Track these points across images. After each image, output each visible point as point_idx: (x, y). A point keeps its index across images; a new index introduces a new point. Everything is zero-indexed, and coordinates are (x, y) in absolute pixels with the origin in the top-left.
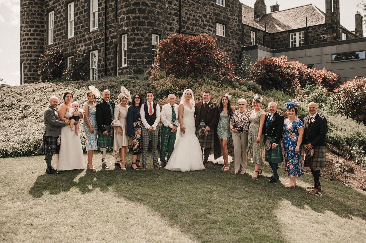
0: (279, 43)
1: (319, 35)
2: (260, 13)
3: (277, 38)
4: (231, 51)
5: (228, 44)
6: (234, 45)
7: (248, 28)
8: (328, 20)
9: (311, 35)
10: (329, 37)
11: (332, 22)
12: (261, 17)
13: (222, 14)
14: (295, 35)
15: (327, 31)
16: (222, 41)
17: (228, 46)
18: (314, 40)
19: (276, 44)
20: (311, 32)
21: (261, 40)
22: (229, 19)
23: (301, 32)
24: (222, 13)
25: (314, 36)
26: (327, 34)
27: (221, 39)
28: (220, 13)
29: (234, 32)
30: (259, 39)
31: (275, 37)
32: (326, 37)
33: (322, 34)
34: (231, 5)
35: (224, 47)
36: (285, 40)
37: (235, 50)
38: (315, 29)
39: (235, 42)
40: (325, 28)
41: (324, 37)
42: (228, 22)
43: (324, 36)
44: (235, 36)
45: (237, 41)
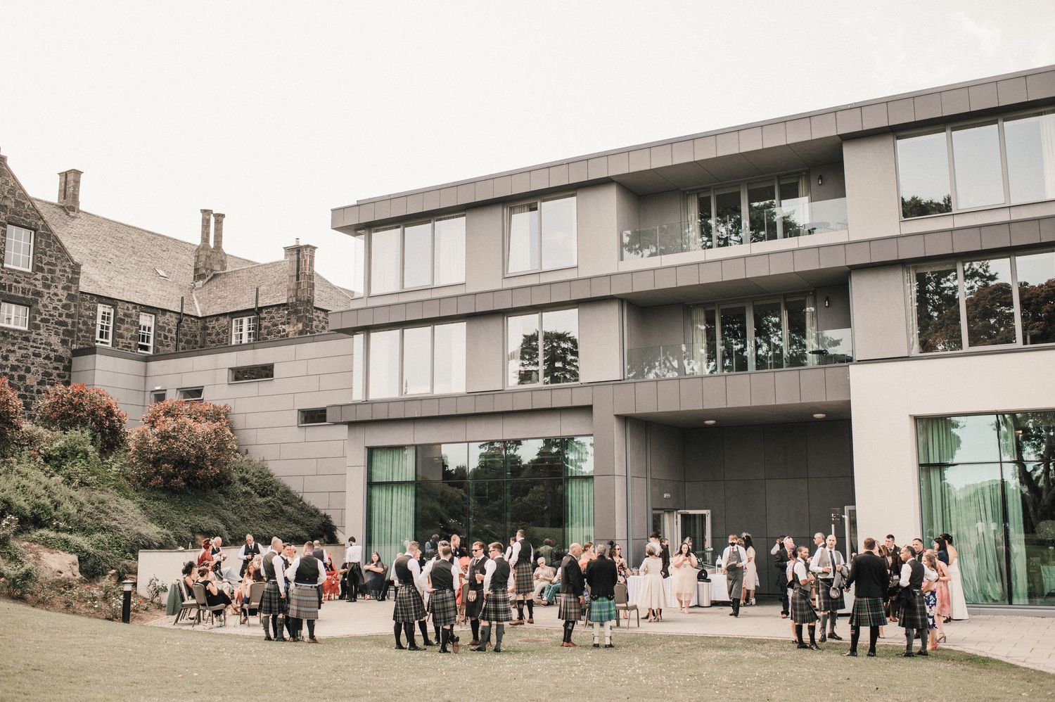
0: (213, 337)
1: (277, 325)
2: (207, 269)
3: (211, 326)
4: (40, 357)
5: (31, 344)
6: (51, 345)
7: (130, 306)
8: (291, 297)
9: (264, 324)
10: (291, 329)
11: (297, 300)
12: (207, 279)
13: (20, 285)
14: (241, 323)
15: (289, 319)
16: (15, 338)
17: (32, 346)
18: (268, 335)
19: (208, 339)
20: (265, 318)
21: (170, 331)
22: (39, 294)
23: (252, 317)
24: (19, 282)
25: (269, 327)
26: (288, 323)
27: (11, 333)
28: (14, 284)
29: (53, 319)
30: (163, 328)
31: (208, 324)
32: (287, 330)
33: (281, 324)
34: (46, 267)
35: (19, 348)
36: (224, 332)
37: (52, 355)
38: (271, 312)
39: (55, 340)
40: (286, 312)
41: (284, 330)
42: (36, 302)
43: (284, 327)
44: (54, 328)
45: (61, 336)
